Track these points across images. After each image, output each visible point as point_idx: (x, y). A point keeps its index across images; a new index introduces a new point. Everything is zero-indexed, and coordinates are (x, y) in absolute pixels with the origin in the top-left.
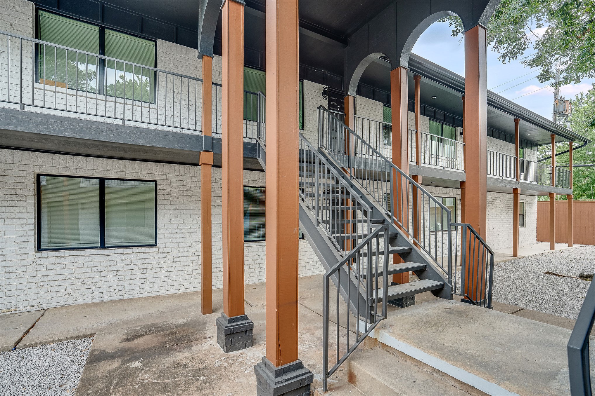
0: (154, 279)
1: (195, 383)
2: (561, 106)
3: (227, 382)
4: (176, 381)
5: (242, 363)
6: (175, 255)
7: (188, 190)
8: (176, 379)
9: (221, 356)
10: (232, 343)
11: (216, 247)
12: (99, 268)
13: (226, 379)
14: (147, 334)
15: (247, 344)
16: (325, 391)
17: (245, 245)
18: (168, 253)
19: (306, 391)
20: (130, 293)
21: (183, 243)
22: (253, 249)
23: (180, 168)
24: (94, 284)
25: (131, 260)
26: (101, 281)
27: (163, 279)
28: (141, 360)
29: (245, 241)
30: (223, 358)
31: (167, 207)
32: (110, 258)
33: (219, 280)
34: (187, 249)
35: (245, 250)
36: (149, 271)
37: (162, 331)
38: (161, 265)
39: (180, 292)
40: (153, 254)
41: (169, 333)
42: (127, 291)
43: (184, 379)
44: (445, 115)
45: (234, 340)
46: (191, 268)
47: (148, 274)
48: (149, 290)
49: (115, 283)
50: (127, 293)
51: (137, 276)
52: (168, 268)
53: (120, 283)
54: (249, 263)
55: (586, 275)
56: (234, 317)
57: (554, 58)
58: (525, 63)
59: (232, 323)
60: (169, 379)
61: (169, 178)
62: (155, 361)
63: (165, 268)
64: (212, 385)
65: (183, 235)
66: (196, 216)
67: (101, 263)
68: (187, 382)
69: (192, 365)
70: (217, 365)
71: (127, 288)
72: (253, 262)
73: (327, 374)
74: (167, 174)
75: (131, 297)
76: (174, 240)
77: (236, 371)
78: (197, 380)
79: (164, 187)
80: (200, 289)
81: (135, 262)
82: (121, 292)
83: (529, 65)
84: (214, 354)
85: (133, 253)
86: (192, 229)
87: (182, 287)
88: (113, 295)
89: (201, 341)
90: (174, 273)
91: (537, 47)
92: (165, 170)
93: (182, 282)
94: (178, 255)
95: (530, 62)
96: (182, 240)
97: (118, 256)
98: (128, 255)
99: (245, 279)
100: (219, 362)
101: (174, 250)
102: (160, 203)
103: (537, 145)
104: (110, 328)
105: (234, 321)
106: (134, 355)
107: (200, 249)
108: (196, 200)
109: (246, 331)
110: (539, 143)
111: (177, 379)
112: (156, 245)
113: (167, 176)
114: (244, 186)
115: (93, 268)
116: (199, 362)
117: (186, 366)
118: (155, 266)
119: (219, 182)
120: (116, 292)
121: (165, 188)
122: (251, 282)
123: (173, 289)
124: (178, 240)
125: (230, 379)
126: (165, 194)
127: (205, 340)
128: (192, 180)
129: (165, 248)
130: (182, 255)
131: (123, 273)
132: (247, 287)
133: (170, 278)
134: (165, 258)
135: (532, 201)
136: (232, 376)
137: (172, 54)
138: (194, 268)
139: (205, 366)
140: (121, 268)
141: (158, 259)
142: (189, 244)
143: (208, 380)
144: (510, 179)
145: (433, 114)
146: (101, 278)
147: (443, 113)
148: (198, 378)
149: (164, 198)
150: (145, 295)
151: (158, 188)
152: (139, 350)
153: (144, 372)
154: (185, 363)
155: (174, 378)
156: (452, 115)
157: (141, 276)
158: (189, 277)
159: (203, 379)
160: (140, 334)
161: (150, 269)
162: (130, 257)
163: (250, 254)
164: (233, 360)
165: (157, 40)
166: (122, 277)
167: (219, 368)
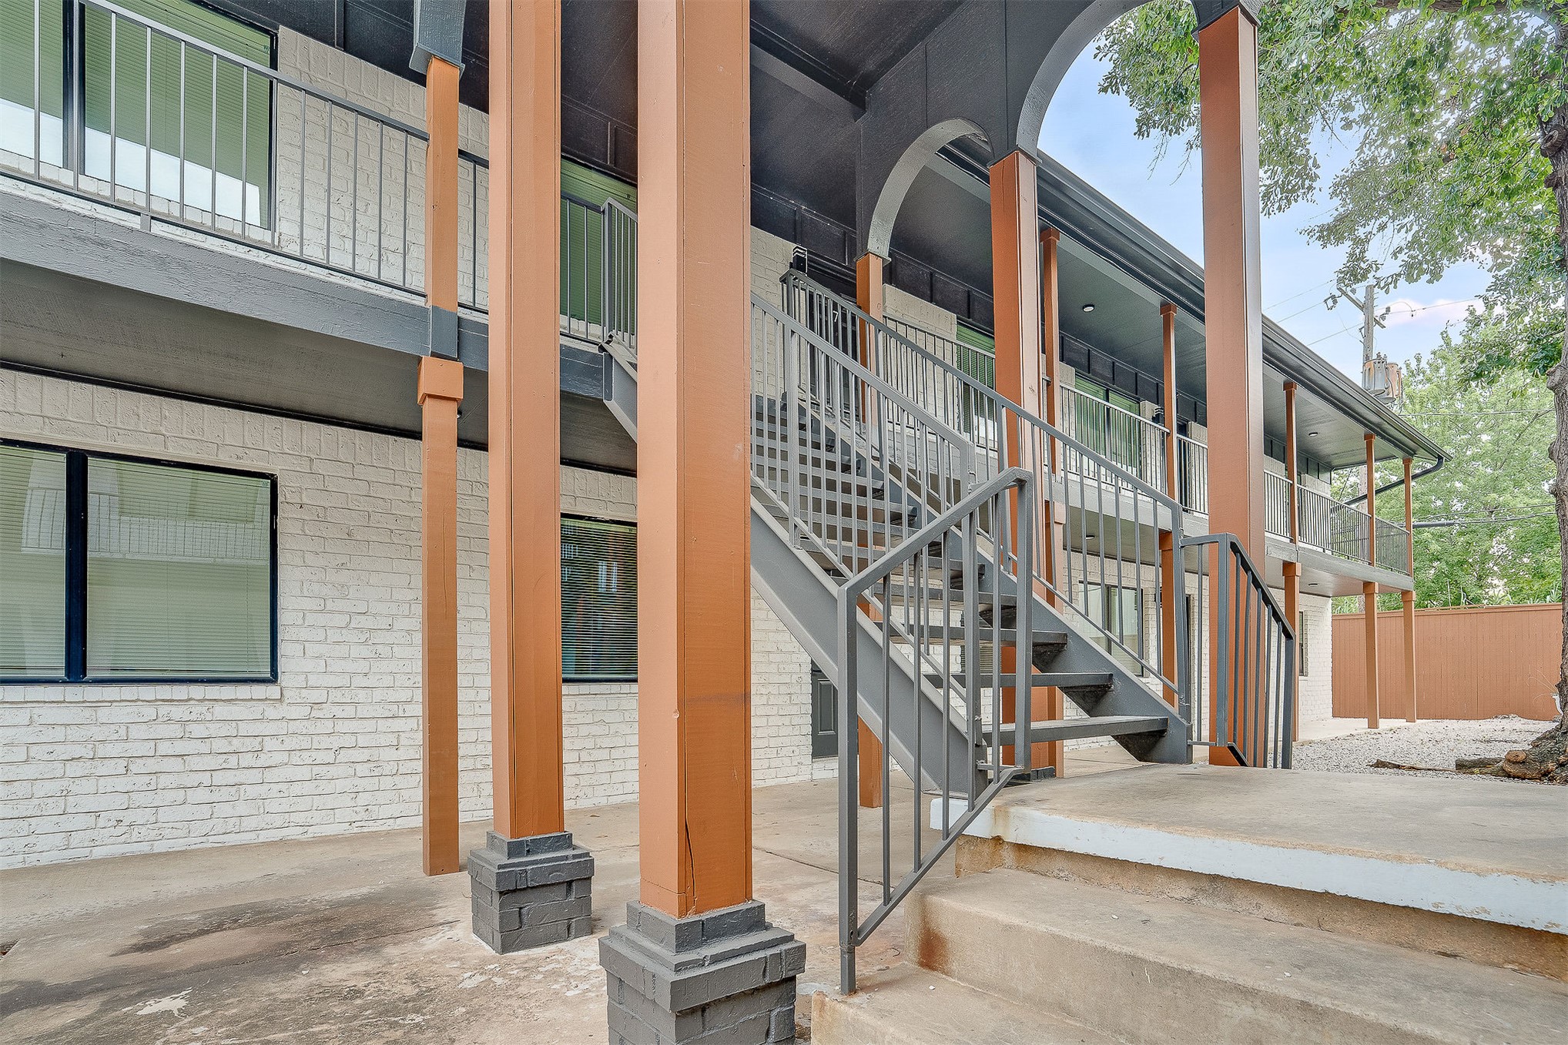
0: (266, 787)
1: (386, 1034)
2: (1380, 375)
3: (503, 1023)
4: (314, 1034)
5: (555, 974)
6: (338, 711)
7: (384, 511)
8: (311, 1030)
9: (485, 961)
10: (521, 922)
11: (472, 692)
12: (59, 748)
13: (499, 1015)
14: (225, 929)
15: (573, 925)
16: (847, 991)
17: (566, 689)
18: (316, 706)
19: (780, 1001)
20: (176, 833)
21: (366, 675)
22: (590, 704)
23: (357, 442)
24: (36, 802)
25: (184, 723)
26: (65, 793)
27: (296, 789)
28: (184, 993)
29: (565, 681)
30: (492, 967)
31: (310, 559)
32: (104, 714)
33: (484, 793)
34: (378, 695)
35: (566, 704)
36: (247, 760)
37: (277, 918)
38: (291, 743)
39: (356, 830)
40: (261, 706)
41: (306, 922)
42: (164, 825)
43: (343, 1026)
44: (1113, 367)
45: (530, 910)
46: (392, 754)
47: (245, 771)
48: (248, 824)
49: (121, 800)
50: (167, 833)
51: (205, 778)
52: (314, 754)
53: (139, 799)
54: (578, 744)
55: (1471, 761)
56: (529, 838)
57: (1377, 225)
58: (1310, 232)
59: (523, 856)
60: (286, 1030)
61: (320, 467)
62: (242, 990)
63: (305, 754)
64: (446, 1034)
65: (365, 652)
66: (410, 595)
67: (69, 732)
68: (354, 1033)
69: (380, 990)
70: (469, 984)
71: (163, 815)
72: (589, 744)
73: (854, 935)
74: (313, 456)
75: (179, 845)
76: (336, 666)
77: (535, 994)
78: (393, 1025)
79: (303, 496)
80: (418, 822)
81: (198, 730)
82: (143, 830)
83: (1319, 238)
84: (459, 959)
85: (192, 702)
86: (395, 634)
87: (363, 815)
88: (112, 840)
89: (415, 934)
90: (333, 771)
91: (1338, 192)
92: (304, 442)
93: (363, 798)
94: (350, 711)
95: (1321, 231)
96: (363, 666)
97: (135, 709)
98: (173, 709)
99: (567, 793)
100: (478, 976)
101: (336, 696)
102: (288, 547)
103: (1330, 468)
104: (83, 925)
105: (528, 851)
106: (160, 983)
107: (419, 695)
108: (410, 543)
109: (570, 883)
110: (1336, 462)
111: (316, 1029)
112: (273, 678)
113: (311, 460)
114: (563, 515)
115: (34, 749)
116: (405, 981)
117: (357, 993)
118: (269, 744)
119: (483, 495)
120: (120, 830)
121: (305, 500)
122: (584, 804)
123: (332, 820)
124: (350, 667)
125: (514, 1014)
126: (306, 517)
127: (432, 930)
128: (397, 482)
129: (303, 690)
130: (363, 711)
131: (152, 765)
132: (572, 814)
133: (323, 784)
134: (305, 722)
135: (1320, 610)
136: (520, 1007)
137: (329, 80)
138: (402, 754)
139: (424, 989)
140: (146, 749)
141: (279, 722)
142: (388, 681)
143: (432, 1023)
144: (1278, 538)
145: (1084, 361)
146: (65, 783)
147: (1108, 359)
148: (396, 1019)
149: (303, 531)
150: (232, 839)
151: (280, 499)
152: (184, 968)
153: (190, 1022)
154: (355, 986)
155: (308, 1025)
156: (1131, 369)
157: (219, 778)
158: (387, 782)
159: (416, 1021)
160: (196, 930)
161: (251, 754)
162: (177, 712)
163: (580, 718)
164: (525, 969)
165: (278, 29)
166: (147, 779)
167: (474, 992)
